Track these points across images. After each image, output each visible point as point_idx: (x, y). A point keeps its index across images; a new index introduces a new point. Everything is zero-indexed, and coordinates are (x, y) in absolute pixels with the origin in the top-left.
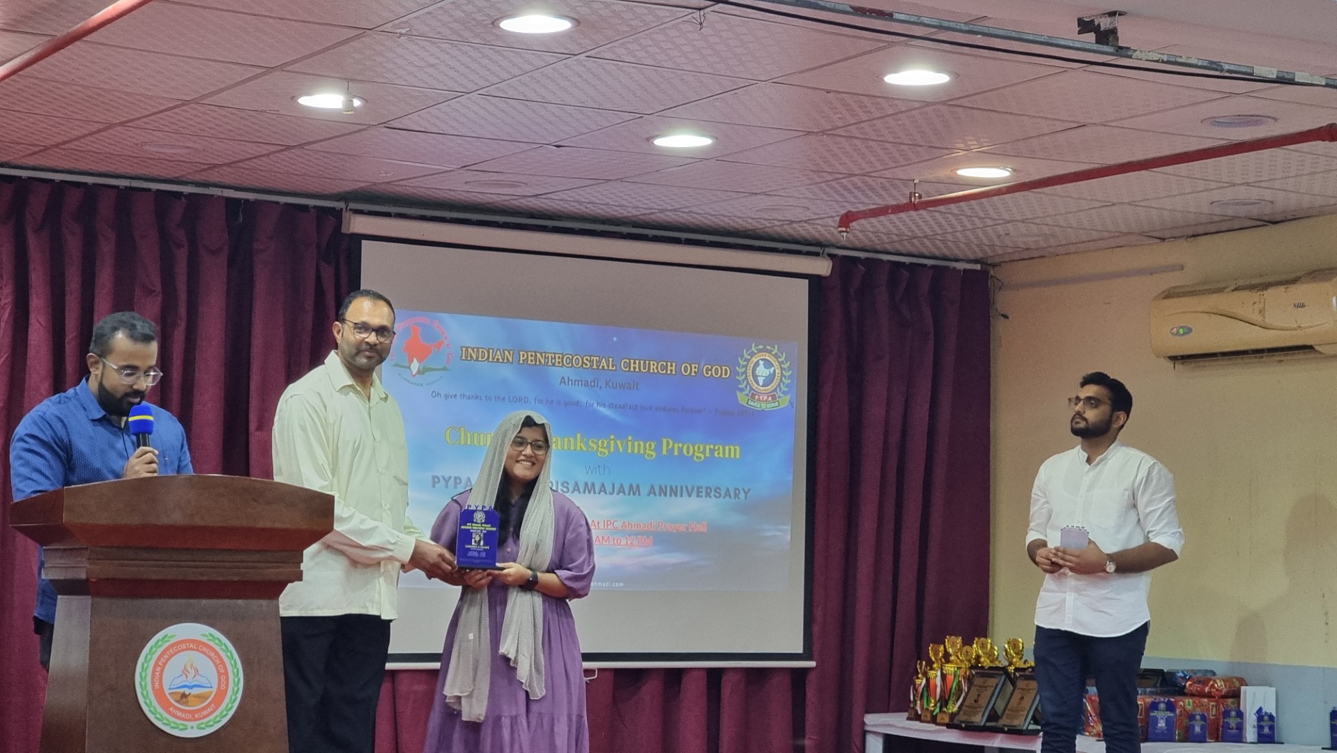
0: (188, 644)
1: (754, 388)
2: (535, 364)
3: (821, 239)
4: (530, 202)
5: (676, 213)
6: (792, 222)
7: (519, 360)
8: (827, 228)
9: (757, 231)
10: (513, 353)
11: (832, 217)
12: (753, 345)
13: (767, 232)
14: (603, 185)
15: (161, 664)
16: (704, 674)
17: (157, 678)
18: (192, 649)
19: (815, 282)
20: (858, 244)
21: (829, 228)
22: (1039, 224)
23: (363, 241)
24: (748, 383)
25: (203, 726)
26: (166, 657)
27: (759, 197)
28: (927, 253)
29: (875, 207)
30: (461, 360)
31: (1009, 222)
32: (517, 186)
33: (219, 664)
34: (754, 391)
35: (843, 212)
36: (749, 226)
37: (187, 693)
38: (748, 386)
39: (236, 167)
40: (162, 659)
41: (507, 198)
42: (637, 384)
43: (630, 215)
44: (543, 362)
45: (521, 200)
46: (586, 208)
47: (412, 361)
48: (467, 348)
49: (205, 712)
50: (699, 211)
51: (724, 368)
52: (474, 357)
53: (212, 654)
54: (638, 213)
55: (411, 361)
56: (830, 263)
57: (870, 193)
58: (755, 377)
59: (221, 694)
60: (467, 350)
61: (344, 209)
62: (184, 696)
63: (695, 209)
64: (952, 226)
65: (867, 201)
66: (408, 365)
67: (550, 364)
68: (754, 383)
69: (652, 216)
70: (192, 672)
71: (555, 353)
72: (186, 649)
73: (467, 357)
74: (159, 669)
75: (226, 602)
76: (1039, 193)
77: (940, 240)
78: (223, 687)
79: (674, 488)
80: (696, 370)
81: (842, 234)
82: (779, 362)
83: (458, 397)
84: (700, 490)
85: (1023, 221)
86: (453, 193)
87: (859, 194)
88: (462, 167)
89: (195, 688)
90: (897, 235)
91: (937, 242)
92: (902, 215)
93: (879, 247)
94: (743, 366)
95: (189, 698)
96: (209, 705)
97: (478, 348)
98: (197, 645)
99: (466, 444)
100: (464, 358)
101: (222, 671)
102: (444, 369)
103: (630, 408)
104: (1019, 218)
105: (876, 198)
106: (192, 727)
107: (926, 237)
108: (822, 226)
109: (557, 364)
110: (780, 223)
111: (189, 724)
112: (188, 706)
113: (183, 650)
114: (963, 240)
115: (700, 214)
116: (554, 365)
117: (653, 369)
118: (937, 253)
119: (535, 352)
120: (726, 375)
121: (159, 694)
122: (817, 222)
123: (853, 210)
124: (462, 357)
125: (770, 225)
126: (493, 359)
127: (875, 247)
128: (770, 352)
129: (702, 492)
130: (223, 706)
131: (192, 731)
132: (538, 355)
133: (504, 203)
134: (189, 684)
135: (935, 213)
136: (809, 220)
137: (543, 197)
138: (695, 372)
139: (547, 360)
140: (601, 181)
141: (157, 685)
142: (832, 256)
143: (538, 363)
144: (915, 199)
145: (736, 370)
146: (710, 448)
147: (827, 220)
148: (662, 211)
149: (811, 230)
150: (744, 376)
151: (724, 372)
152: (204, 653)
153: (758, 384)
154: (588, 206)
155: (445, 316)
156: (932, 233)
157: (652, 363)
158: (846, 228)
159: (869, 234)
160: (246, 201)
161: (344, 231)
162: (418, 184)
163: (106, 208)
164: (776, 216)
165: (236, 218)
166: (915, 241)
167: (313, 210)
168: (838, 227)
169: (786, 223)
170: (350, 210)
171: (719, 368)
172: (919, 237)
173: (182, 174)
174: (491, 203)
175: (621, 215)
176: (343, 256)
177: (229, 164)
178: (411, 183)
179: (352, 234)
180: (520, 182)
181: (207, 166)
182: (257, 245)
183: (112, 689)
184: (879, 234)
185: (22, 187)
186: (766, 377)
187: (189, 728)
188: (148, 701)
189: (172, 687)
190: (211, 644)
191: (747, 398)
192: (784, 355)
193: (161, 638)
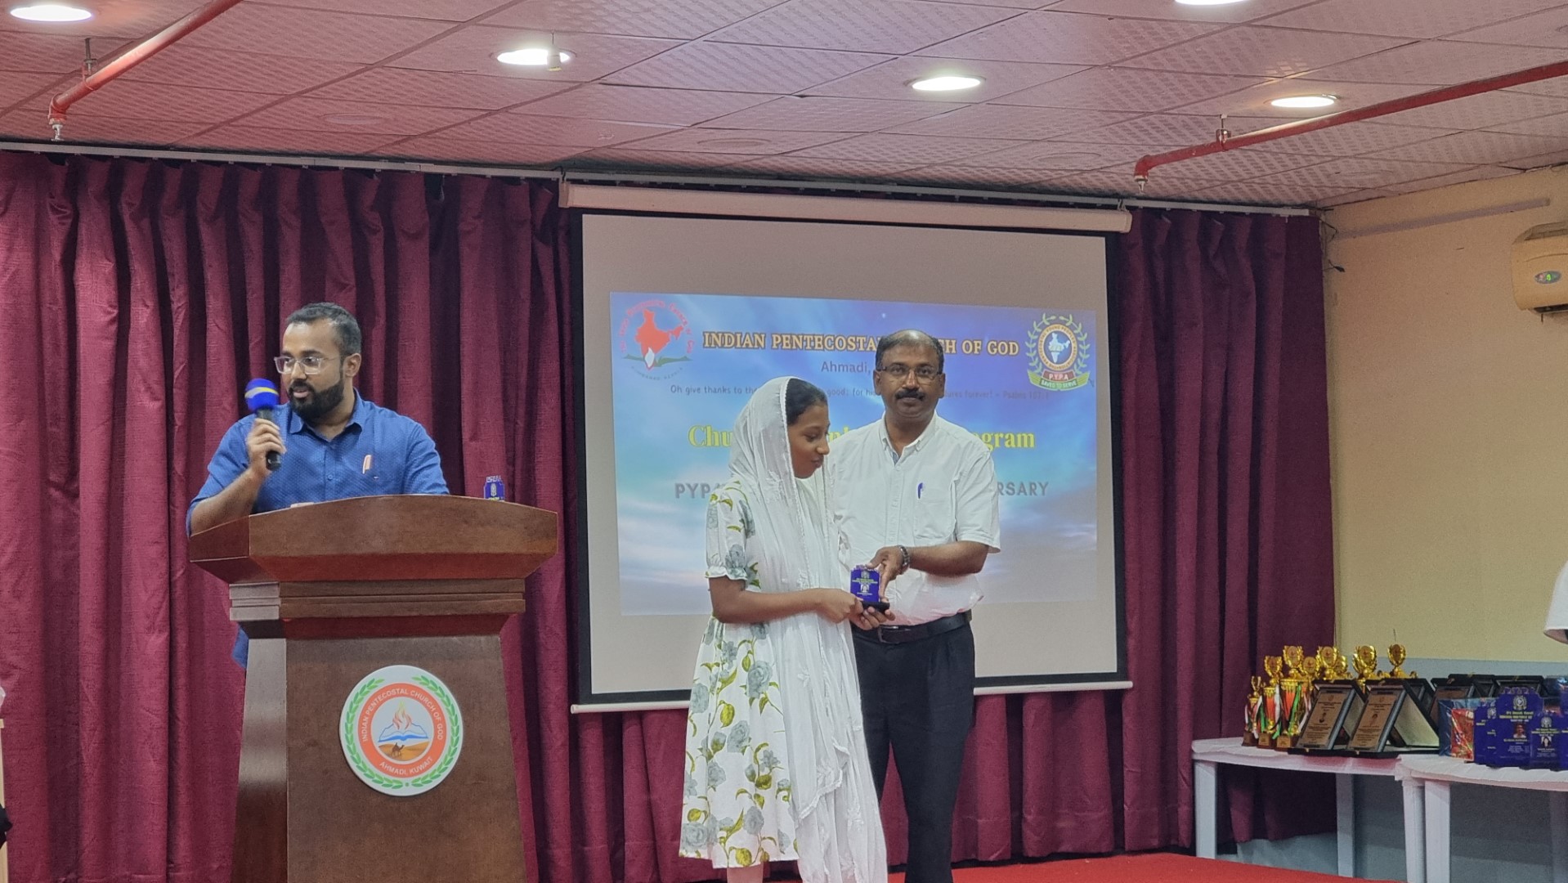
0: (398, 690)
1: (1048, 365)
2: (792, 349)
3: (1118, 190)
4: (776, 161)
5: (947, 167)
6: (1083, 171)
7: (772, 345)
8: (1122, 177)
9: (1044, 184)
10: (765, 337)
11: (1127, 163)
12: (1045, 316)
13: (1054, 185)
14: (860, 138)
15: (369, 714)
16: (1003, 701)
17: (365, 729)
18: (403, 695)
19: (1113, 240)
20: (1163, 194)
21: (1127, 177)
22: (1373, 159)
23: (584, 216)
24: (1040, 360)
25: (420, 782)
26: (374, 704)
27: (1042, 144)
28: (1242, 198)
29: (1177, 149)
30: (704, 346)
31: (1339, 158)
32: (760, 144)
33: (435, 711)
34: (1048, 368)
35: (1140, 157)
36: (1034, 180)
37: (400, 746)
38: (1041, 364)
39: (435, 138)
40: (370, 709)
41: (749, 158)
43: (893, 171)
44: (801, 347)
45: (765, 160)
46: (842, 165)
47: (648, 351)
48: (710, 333)
49: (422, 767)
50: (976, 165)
51: (1011, 344)
52: (720, 344)
53: (426, 700)
54: (904, 169)
55: (645, 352)
56: (1130, 217)
57: (1170, 132)
58: (1048, 353)
59: (438, 746)
60: (710, 336)
61: (561, 180)
62: (396, 748)
63: (967, 162)
64: (1271, 166)
65: (1168, 143)
66: (642, 356)
67: (808, 347)
68: (1047, 360)
69: (919, 172)
70: (405, 721)
71: (814, 335)
72: (397, 696)
73: (710, 344)
74: (366, 719)
75: (439, 640)
76: (1372, 122)
77: (1259, 184)
78: (440, 736)
80: (979, 347)
81: (1140, 182)
82: (1074, 334)
83: (702, 390)
85: (1355, 157)
86: (686, 155)
87: (1158, 135)
88: (693, 125)
89: (408, 740)
90: (1207, 181)
91: (1256, 187)
92: (1211, 156)
93: (1186, 196)
94: (1034, 341)
95: (402, 751)
96: (425, 757)
97: (723, 333)
98: (409, 690)
99: (713, 445)
100: (707, 345)
101: (439, 718)
102: (685, 359)
104: (1350, 153)
105: (1178, 139)
106: (407, 785)
107: (1240, 181)
108: (1118, 174)
109: (816, 347)
110: (1069, 174)
111: (404, 780)
112: (401, 760)
113: (392, 697)
114: (1286, 182)
115: (975, 167)
116: (813, 348)
118: (1256, 199)
119: (791, 335)
120: (1014, 351)
121: (368, 747)
122: (1112, 170)
123: (1151, 154)
124: (705, 343)
125: (1056, 176)
126: (742, 345)
127: (1183, 195)
128: (1064, 323)
130: (441, 759)
131: (407, 788)
132: (795, 337)
133: (746, 164)
134: (399, 734)
135: (1250, 153)
136: (1102, 168)
137: (791, 155)
138: (978, 350)
140: (856, 134)
141: (365, 737)
142: (1131, 209)
143: (794, 347)
144: (1223, 138)
145: (1026, 346)
146: (999, 438)
147: (1124, 167)
148: (930, 166)
149: (1105, 180)
150: (1035, 352)
151: (1013, 348)
152: (416, 698)
153: (1052, 361)
154: (844, 163)
155: (683, 298)
156: (1246, 176)
158: (1144, 175)
159: (1174, 180)
160: (448, 175)
161: (560, 205)
162: (644, 147)
163: (288, 191)
164: (1064, 165)
165: (437, 196)
166: (1229, 186)
167: (525, 183)
168: (1135, 175)
169: (1075, 172)
170: (568, 180)
171: (1005, 344)
172: (1232, 181)
173: (373, 148)
174: (731, 164)
175: (883, 173)
176: (561, 234)
177: (425, 135)
178: (635, 145)
179: (571, 208)
180: (762, 140)
181: (400, 138)
182: (463, 227)
183: (314, 744)
184: (1186, 180)
185: (192, 171)
186: (1061, 352)
187: (404, 785)
188: (355, 756)
189: (382, 739)
190: (425, 688)
191: (1039, 378)
192: (1080, 325)
193: (367, 684)
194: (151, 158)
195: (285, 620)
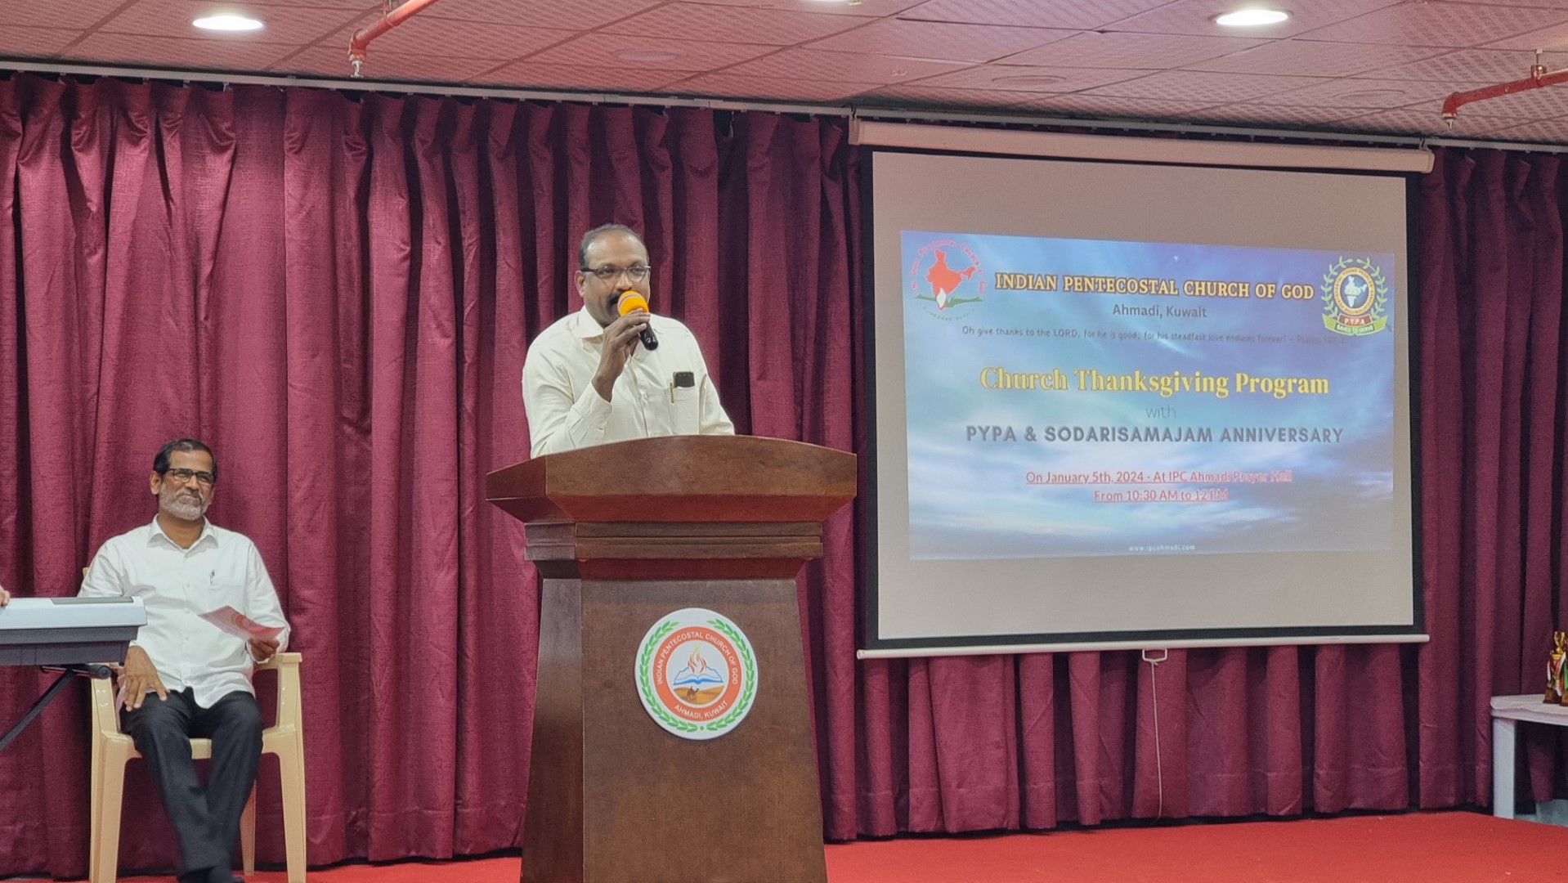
0: (693, 633)
1: (1343, 310)
2: (1083, 291)
3: (1420, 128)
4: (1070, 99)
5: (1244, 105)
6: (1386, 109)
7: (1064, 287)
8: (1427, 114)
9: (1343, 122)
10: (1057, 279)
11: (1434, 100)
12: (1341, 259)
13: (1353, 124)
14: (1157, 76)
15: (663, 656)
16: (1295, 651)
17: (660, 671)
18: (697, 638)
19: (1414, 180)
20: (1467, 133)
21: (1431, 115)
23: (875, 154)
24: (1335, 305)
25: (714, 726)
26: (669, 647)
27: (1345, 81)
28: (1550, 137)
29: (1487, 86)
30: (996, 288)
32: (1056, 82)
33: (729, 655)
34: (1343, 312)
35: (1447, 94)
36: (1333, 118)
37: (695, 689)
38: (1336, 309)
39: (725, 74)
40: (665, 651)
41: (1043, 96)
42: (1204, 311)
43: (1188, 110)
44: (1092, 287)
45: (1060, 99)
46: (1137, 104)
47: (939, 291)
48: (1002, 274)
49: (716, 711)
50: (1274, 103)
51: (1306, 287)
52: (1012, 286)
53: (721, 644)
54: (1198, 108)
55: (937, 292)
56: (1433, 157)
57: (1481, 69)
58: (1344, 297)
59: (733, 690)
60: (1002, 277)
61: (851, 117)
62: (691, 692)
63: (1267, 100)
65: (1477, 79)
66: (934, 296)
67: (1100, 290)
68: (1343, 304)
69: (1216, 112)
70: (699, 664)
71: (1106, 278)
72: (692, 639)
73: (1002, 285)
74: (661, 661)
75: (734, 583)
78: (735, 680)
79: (1252, 431)
80: (1273, 291)
81: (1448, 120)
82: (1372, 278)
83: (994, 331)
84: (1283, 432)
86: (977, 93)
87: (1468, 71)
88: (989, 62)
89: (703, 683)
90: (1515, 119)
91: (1564, 124)
92: (1521, 94)
93: (1492, 135)
94: (1329, 285)
95: (696, 694)
96: (721, 701)
97: (1015, 275)
98: (703, 634)
99: (1005, 387)
100: (999, 286)
101: (733, 663)
102: (977, 300)
103: (1197, 338)
105: (1488, 75)
106: (702, 728)
107: (1549, 119)
108: (1421, 112)
109: (1108, 290)
110: (1371, 112)
111: (698, 724)
112: (696, 703)
113: (687, 640)
115: (1272, 105)
116: (1105, 290)
117: (1222, 292)
118: (1564, 137)
119: (1083, 277)
120: (1309, 295)
121: (663, 689)
122: (1414, 108)
123: (1460, 91)
124: (996, 285)
125: (1356, 115)
126: (1034, 286)
127: (1487, 134)
128: (1360, 266)
129: (1284, 435)
130: (736, 704)
131: (702, 732)
132: (1086, 280)
133: (1040, 102)
134: (696, 679)
135: (1563, 91)
136: (1405, 106)
137: (1084, 93)
138: (1272, 294)
139: (1096, 286)
140: (1152, 72)
141: (660, 680)
142: (1433, 148)
143: (1086, 290)
144: (1538, 74)
145: (1321, 290)
146: (1293, 384)
147: (1427, 105)
148: (1227, 104)
149: (1407, 118)
150: (1331, 296)
151: (1307, 292)
152: (709, 641)
153: (1348, 305)
154: (1139, 101)
155: (973, 237)
156: (1557, 115)
157: (1220, 284)
158: (1452, 113)
159: (1480, 119)
160: (737, 112)
161: (851, 142)
162: (937, 84)
163: (578, 129)
164: (1366, 103)
165: (727, 135)
166: (1537, 125)
167: (815, 119)
168: (1443, 113)
169: (1377, 111)
170: (858, 117)
171: (1300, 288)
172: (1542, 119)
173: (663, 84)
174: (1023, 103)
175: (1178, 112)
176: (851, 172)
177: (715, 71)
178: (927, 82)
179: (862, 146)
180: (1057, 77)
181: (689, 75)
182: (751, 164)
183: (608, 685)
184: (1493, 119)
185: (484, 109)
186: (1358, 296)
187: (699, 728)
188: (650, 699)
189: (677, 682)
190: (719, 632)
191: (1335, 322)
192: (1378, 269)
193: (662, 626)
194: (444, 96)
195: (581, 560)
